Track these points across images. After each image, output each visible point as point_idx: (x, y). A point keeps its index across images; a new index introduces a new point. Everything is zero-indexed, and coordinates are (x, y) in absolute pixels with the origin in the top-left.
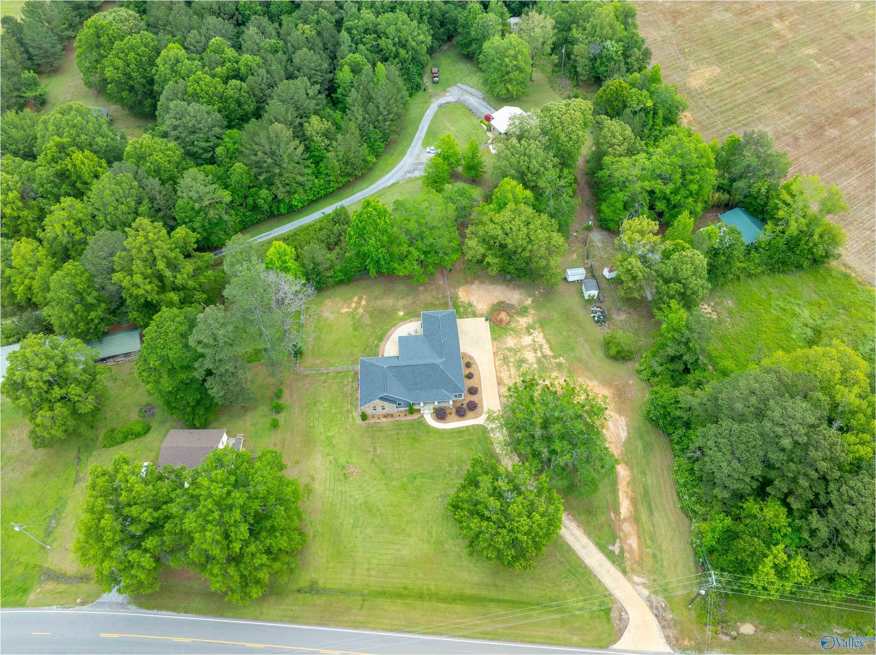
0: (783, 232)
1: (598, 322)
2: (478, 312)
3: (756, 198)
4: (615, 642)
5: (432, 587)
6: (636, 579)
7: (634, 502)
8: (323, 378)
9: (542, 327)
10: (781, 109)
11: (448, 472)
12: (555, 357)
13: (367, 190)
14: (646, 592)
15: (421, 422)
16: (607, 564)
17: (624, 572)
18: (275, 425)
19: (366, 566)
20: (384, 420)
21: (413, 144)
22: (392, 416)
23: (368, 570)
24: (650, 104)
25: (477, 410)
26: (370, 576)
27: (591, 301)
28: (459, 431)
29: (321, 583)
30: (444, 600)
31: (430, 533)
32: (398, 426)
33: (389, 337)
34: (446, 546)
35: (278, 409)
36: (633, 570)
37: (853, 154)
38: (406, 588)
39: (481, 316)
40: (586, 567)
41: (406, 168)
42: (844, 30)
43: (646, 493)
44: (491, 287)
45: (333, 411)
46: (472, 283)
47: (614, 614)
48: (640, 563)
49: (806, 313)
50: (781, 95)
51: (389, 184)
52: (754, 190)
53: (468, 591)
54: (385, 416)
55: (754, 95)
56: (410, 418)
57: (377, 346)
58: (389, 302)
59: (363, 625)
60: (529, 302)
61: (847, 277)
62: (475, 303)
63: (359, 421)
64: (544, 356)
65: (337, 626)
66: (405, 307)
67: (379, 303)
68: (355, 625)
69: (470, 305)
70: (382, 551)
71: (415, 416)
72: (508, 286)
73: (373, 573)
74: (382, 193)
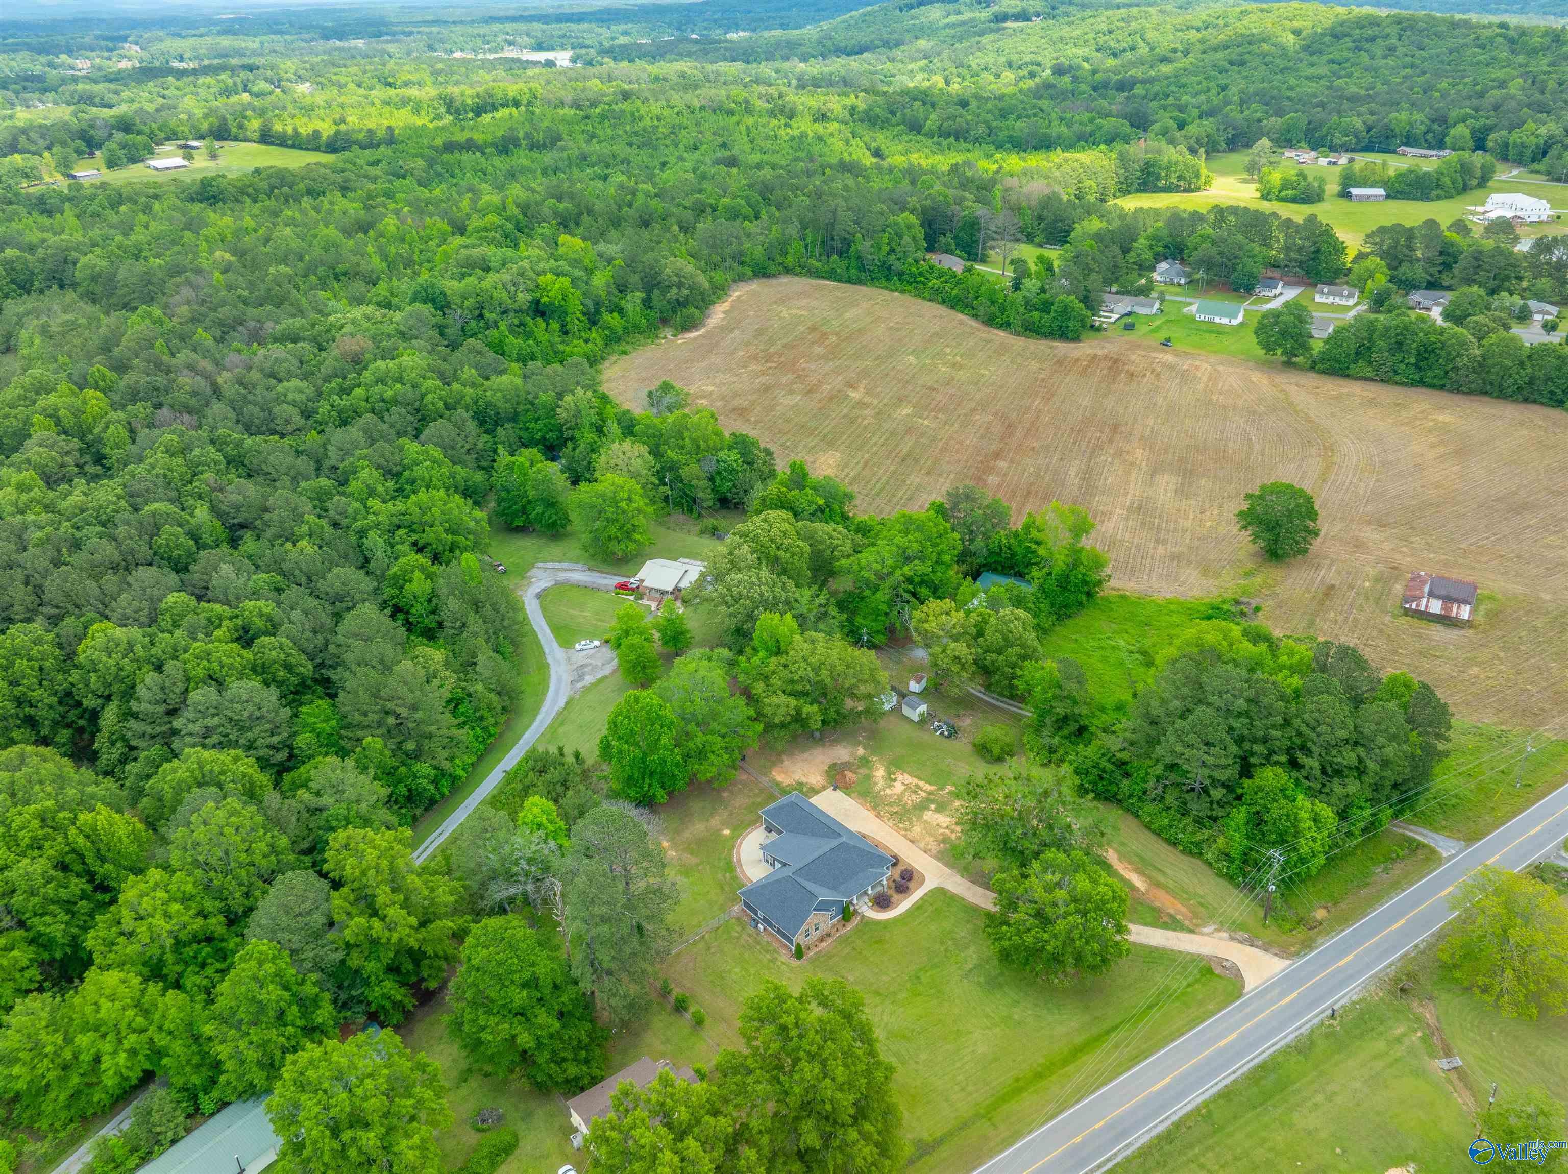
0: (1050, 574)
1: (949, 736)
2: (817, 787)
3: (999, 554)
4: (1243, 986)
5: (1041, 1060)
6: (1205, 930)
7: (1138, 871)
8: (701, 946)
9: (899, 768)
10: (928, 473)
11: (946, 950)
12: (942, 789)
13: (536, 724)
14: (1225, 935)
15: (866, 922)
16: (1171, 934)
17: (1192, 931)
18: (699, 1022)
19: (957, 1088)
20: (823, 944)
21: (547, 651)
22: (829, 935)
23: (963, 1090)
24: (821, 502)
25: (915, 876)
26: (970, 1094)
27: (923, 721)
28: (918, 907)
29: (925, 1136)
30: (1065, 1062)
31: (987, 1016)
32: (845, 940)
33: (739, 861)
34: (1016, 1017)
35: (680, 1007)
36: (1197, 926)
37: (1029, 493)
38: (1017, 1080)
39: (824, 788)
40: (1157, 949)
41: (567, 678)
42: (920, 382)
43: (1142, 859)
44: (806, 755)
45: (752, 971)
46: (782, 761)
47: (1218, 970)
48: (1196, 915)
49: (1122, 643)
50: (917, 461)
51: (561, 703)
52: (994, 546)
53: (1079, 1040)
54: (822, 940)
55: (892, 468)
56: (850, 926)
57: (735, 878)
58: (698, 828)
59: (1016, 1136)
60: (861, 751)
61: (1124, 597)
62: (804, 780)
63: (795, 963)
64: (930, 793)
65: (991, 1157)
66: (725, 824)
67: (687, 834)
68: (1008, 1142)
69: (801, 784)
70: (958, 1065)
71: (856, 921)
72: (823, 746)
73: (970, 1088)
74: (561, 718)
